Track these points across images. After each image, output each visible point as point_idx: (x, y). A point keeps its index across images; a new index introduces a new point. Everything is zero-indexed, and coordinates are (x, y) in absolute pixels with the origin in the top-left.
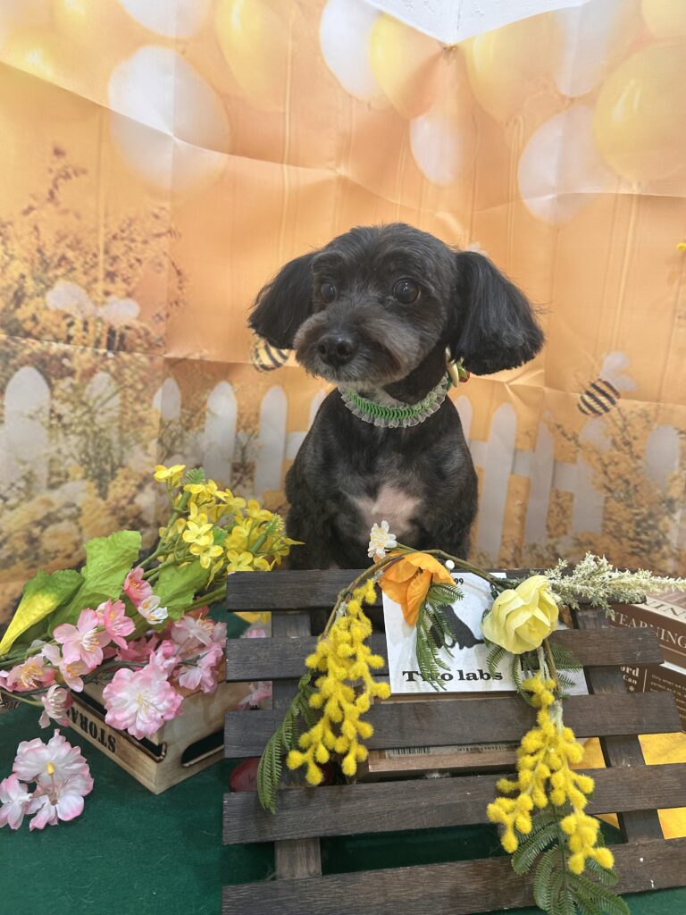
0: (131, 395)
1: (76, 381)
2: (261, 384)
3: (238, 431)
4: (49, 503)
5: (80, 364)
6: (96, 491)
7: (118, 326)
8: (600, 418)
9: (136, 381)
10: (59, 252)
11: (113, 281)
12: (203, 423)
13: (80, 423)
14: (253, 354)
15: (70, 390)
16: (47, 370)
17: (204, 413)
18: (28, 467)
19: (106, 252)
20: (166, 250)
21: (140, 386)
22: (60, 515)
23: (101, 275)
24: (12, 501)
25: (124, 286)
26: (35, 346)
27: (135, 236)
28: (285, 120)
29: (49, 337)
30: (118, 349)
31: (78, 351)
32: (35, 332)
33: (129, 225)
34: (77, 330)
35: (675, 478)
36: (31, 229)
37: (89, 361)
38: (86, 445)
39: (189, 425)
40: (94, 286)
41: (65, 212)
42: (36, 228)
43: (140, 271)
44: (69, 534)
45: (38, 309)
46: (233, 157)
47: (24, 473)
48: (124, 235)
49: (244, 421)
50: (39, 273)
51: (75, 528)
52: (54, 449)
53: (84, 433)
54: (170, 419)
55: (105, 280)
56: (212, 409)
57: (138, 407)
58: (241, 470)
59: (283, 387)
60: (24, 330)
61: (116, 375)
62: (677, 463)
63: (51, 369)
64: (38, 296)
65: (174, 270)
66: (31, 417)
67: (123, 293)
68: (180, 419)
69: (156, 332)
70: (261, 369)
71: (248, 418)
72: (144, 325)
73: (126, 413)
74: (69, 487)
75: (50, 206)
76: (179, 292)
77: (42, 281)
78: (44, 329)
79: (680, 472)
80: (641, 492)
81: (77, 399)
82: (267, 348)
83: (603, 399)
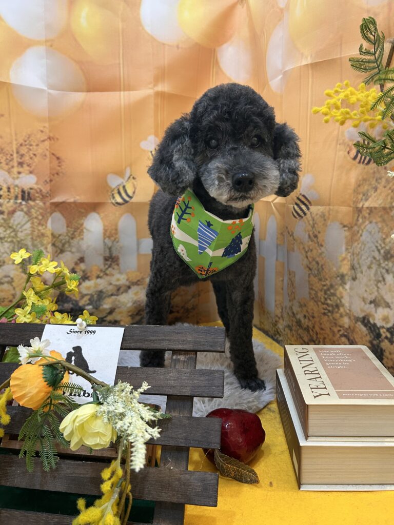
0: (36, 222)
1: (5, 217)
2: (117, 213)
3: (104, 239)
5: (7, 208)
6: (21, 270)
7: (26, 189)
8: (302, 220)
9: (38, 215)
11: (22, 166)
12: (83, 235)
13: (8, 238)
14: (111, 197)
15: (2, 221)
17: (82, 230)
19: (18, 153)
20: (48, 148)
21: (40, 217)
22: (2, 281)
23: (15, 164)
25: (28, 168)
27: (32, 143)
28: (120, 67)
30: (28, 200)
31: (6, 202)
33: (29, 138)
35: (344, 259)
37: (12, 206)
38: (14, 247)
39: (73, 236)
40: (12, 170)
43: (36, 159)
44: (9, 290)
46: (89, 93)
48: (26, 143)
49: (108, 234)
51: (11, 288)
53: (12, 242)
54: (60, 233)
55: (18, 166)
56: (88, 227)
57: (40, 228)
58: (110, 260)
59: (132, 213)
61: (27, 212)
62: (344, 248)
65: (54, 157)
67: (28, 172)
68: (67, 233)
69: (45, 189)
70: (116, 205)
71: (110, 232)
72: (39, 186)
73: (34, 231)
74: (5, 267)
76: (59, 168)
79: (346, 255)
80: (325, 270)
81: (7, 225)
82: (119, 193)
83: (303, 207)
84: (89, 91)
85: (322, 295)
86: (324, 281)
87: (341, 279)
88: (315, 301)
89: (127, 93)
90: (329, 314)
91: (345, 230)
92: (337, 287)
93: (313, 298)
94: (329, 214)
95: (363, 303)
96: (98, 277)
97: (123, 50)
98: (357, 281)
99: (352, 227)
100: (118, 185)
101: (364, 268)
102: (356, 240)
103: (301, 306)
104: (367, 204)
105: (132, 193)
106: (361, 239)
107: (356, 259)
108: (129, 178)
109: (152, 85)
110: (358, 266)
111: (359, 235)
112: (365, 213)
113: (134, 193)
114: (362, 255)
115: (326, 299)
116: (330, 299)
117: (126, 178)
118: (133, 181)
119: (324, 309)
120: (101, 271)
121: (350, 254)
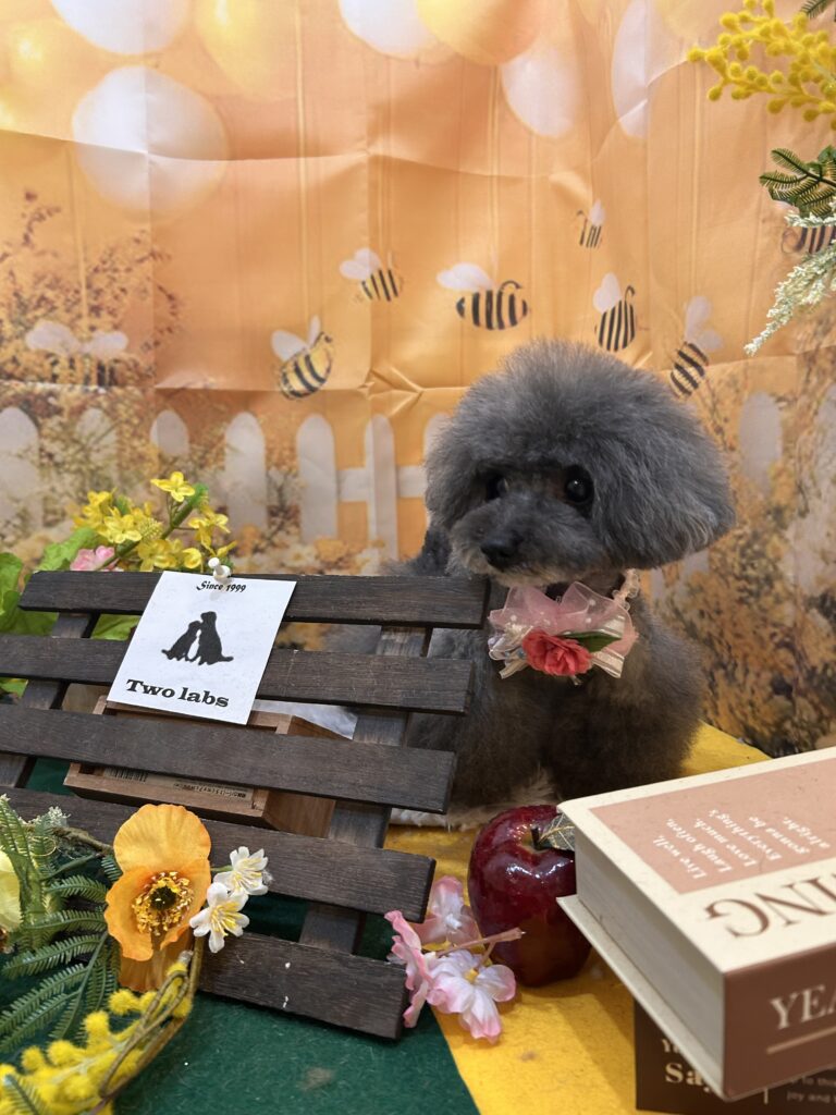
0: (127, 431)
1: (65, 419)
2: (294, 414)
3: (268, 468)
4: (46, 541)
5: (68, 402)
7: (105, 362)
9: (131, 416)
10: (38, 293)
11: (98, 315)
12: (222, 460)
13: (73, 462)
14: (281, 380)
15: (59, 429)
16: (32, 409)
17: (222, 449)
18: (22, 505)
19: (89, 286)
20: (150, 275)
21: (136, 421)
23: (85, 310)
24: (10, 539)
25: (110, 318)
26: (19, 387)
27: (118, 266)
28: (296, 107)
29: (34, 377)
30: (110, 384)
31: (65, 390)
32: (17, 373)
33: (111, 255)
34: (63, 369)
36: (6, 275)
37: (78, 398)
38: (83, 484)
39: (203, 461)
40: (78, 322)
41: (43, 253)
42: (11, 273)
43: (126, 300)
45: (17, 351)
46: (233, 162)
47: (18, 511)
48: (107, 266)
49: (275, 457)
50: (15, 316)
52: (46, 487)
53: (79, 471)
54: (175, 454)
55: (89, 315)
56: (234, 443)
57: (136, 443)
58: (281, 514)
59: (324, 414)
60: (5, 372)
61: (109, 410)
63: (36, 408)
64: (17, 337)
65: (162, 294)
66: (20, 456)
67: (109, 326)
68: (190, 456)
69: (145, 361)
70: (291, 396)
71: (280, 454)
72: (133, 356)
73: (123, 450)
74: (67, 525)
75: (26, 250)
76: (172, 318)
77: (21, 324)
78: (26, 369)
79: (786, 463)
80: (741, 502)
81: (68, 437)
82: (298, 371)
83: (692, 371)
84: (233, 157)
85: (734, 559)
86: (740, 528)
87: (775, 518)
88: (722, 576)
89: (311, 160)
90: (752, 600)
91: (781, 409)
92: (766, 536)
93: (716, 570)
94: (746, 378)
95: (821, 565)
96: (256, 550)
97: (303, 71)
98: (809, 517)
99: (796, 400)
100: (296, 355)
101: (825, 485)
102: (806, 426)
103: (692, 592)
104: (826, 343)
105: (324, 371)
106: (816, 421)
107: (806, 468)
108: (318, 339)
109: (365, 141)
110: (808, 483)
111: (811, 413)
112: (824, 362)
113: (328, 370)
114: (818, 457)
115: (744, 568)
116: (752, 566)
117: (312, 341)
118: (327, 345)
119: (740, 590)
120: (262, 537)
121: (792, 461)
